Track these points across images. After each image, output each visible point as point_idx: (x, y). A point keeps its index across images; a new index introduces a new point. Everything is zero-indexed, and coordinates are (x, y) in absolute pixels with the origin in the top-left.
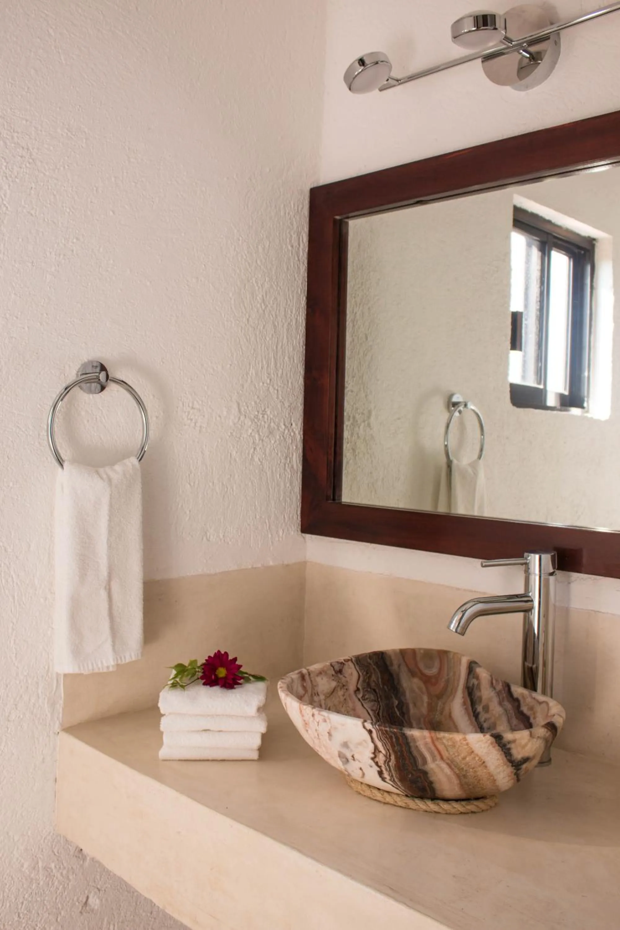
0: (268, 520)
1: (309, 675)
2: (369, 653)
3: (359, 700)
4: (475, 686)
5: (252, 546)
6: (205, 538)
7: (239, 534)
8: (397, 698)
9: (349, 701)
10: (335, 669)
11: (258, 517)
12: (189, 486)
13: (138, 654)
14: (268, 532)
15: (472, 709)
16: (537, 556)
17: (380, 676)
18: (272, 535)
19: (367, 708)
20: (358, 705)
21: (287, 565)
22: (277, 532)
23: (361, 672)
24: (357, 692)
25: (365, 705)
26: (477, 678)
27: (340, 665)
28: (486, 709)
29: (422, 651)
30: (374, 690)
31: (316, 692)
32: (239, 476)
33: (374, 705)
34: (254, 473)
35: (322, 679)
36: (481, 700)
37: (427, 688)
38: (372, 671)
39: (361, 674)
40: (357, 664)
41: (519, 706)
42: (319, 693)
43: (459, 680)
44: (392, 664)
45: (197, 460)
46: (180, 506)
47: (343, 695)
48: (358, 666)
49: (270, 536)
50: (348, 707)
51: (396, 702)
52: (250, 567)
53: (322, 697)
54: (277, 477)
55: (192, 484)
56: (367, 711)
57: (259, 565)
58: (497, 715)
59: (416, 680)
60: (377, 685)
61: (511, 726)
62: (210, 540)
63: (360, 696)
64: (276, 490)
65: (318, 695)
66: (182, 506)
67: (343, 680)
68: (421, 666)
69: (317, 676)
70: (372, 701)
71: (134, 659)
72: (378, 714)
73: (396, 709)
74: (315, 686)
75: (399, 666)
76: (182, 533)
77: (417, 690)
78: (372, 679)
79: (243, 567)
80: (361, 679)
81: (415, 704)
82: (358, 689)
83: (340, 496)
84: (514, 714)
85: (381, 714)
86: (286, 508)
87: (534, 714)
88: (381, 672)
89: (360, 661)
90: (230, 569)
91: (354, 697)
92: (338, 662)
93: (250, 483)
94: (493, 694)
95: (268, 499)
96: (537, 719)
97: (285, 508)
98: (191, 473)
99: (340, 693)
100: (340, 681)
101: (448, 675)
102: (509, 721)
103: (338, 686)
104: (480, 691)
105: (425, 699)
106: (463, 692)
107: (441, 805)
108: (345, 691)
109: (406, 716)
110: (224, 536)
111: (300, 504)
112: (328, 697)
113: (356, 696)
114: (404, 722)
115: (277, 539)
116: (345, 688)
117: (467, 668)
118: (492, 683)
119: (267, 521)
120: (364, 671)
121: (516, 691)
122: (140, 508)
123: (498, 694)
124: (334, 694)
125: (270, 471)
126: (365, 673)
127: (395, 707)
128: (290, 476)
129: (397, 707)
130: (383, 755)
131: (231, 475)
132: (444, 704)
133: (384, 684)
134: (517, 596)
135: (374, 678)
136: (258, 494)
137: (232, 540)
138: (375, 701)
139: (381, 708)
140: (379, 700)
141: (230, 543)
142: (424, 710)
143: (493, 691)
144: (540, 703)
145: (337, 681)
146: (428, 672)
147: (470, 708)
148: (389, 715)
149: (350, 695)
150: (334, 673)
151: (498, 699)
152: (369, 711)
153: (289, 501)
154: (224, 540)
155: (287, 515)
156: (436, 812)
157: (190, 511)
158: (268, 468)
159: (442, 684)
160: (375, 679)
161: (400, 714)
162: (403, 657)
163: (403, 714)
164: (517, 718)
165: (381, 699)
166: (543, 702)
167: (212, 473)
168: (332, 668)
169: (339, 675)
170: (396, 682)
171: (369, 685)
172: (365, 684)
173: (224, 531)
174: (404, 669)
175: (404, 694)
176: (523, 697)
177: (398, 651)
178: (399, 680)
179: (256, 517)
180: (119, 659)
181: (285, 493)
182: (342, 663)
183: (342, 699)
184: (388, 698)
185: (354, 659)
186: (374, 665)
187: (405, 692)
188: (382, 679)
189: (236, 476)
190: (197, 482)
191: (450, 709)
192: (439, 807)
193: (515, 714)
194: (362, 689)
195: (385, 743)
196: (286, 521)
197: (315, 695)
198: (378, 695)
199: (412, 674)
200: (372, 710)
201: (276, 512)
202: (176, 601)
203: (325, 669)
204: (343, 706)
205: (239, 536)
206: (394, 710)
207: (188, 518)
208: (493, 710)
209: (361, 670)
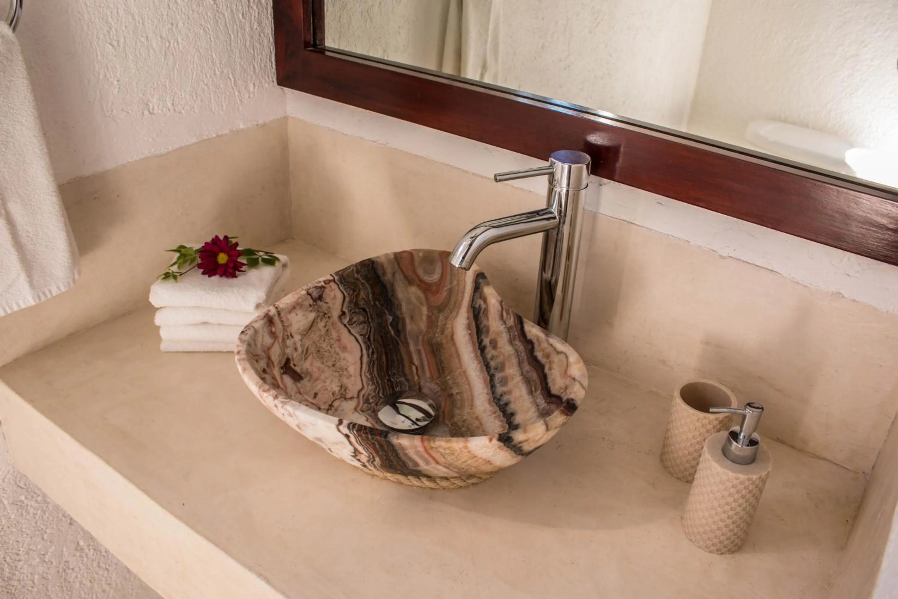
0: (233, 75)
1: (279, 314)
2: (356, 265)
3: (345, 326)
4: (483, 310)
5: (213, 110)
6: (146, 112)
7: (195, 98)
8: (391, 313)
9: (333, 330)
10: (314, 297)
11: (218, 73)
12: (110, 47)
13: (68, 283)
14: (234, 89)
15: (478, 338)
16: (566, 166)
17: (370, 291)
18: (239, 92)
19: (355, 334)
20: (344, 331)
21: (264, 125)
22: (246, 87)
23: (346, 292)
24: (342, 317)
25: (353, 331)
26: (485, 300)
27: (319, 290)
28: (494, 344)
29: (421, 254)
30: (364, 310)
31: (289, 334)
32: (184, 23)
33: (363, 329)
34: (206, 17)
35: (297, 315)
36: (488, 332)
37: (427, 298)
38: (361, 287)
39: (346, 294)
40: (342, 283)
41: (532, 350)
42: (293, 334)
43: (463, 293)
44: (384, 273)
45: (118, 9)
46: (101, 77)
47: (325, 327)
48: (343, 285)
49: (237, 93)
50: (332, 339)
51: (390, 319)
52: (214, 135)
53: (297, 338)
54: (239, 18)
55: (115, 43)
56: (355, 337)
57: (227, 131)
58: (506, 354)
59: (413, 289)
60: (367, 302)
61: (522, 372)
62: (155, 112)
63: (346, 321)
64: (240, 35)
65: (292, 337)
66: (105, 76)
67: (324, 307)
68: (420, 272)
69: (290, 312)
70: (361, 323)
71: (63, 289)
72: (369, 338)
73: (390, 328)
74: (288, 326)
75: (394, 274)
76: (112, 111)
77: (414, 300)
78: (360, 297)
79: (205, 137)
80: (347, 299)
81: (412, 318)
82: (343, 313)
83: (323, 39)
84: (525, 358)
85: (372, 339)
86: (256, 55)
87: (550, 363)
88: (372, 286)
89: (344, 279)
90: (188, 144)
91: (339, 324)
92: (316, 287)
93: (202, 31)
94: (502, 328)
95: (229, 48)
96: (553, 371)
97: (254, 56)
98: (110, 28)
99: (321, 325)
100: (320, 310)
101: (451, 283)
102: (520, 364)
103: (318, 317)
104: (488, 319)
105: (425, 310)
106: (468, 311)
107: (438, 482)
108: (327, 319)
109: (402, 335)
110: (173, 104)
111: (273, 49)
112: (305, 335)
113: (342, 322)
114: (400, 343)
115: (247, 96)
116: (326, 316)
117: (473, 283)
118: (502, 316)
119: (231, 76)
120: (351, 289)
121: (530, 332)
122: (30, 97)
123: (509, 329)
124: (312, 329)
125: (229, 10)
126: (351, 292)
127: (389, 324)
128: (257, 14)
129: (391, 324)
130: (365, 456)
131: (172, 24)
132: (446, 318)
133: (375, 299)
134: (538, 213)
135: (362, 294)
136: (214, 44)
137: (186, 107)
138: (365, 322)
139: (372, 330)
140: (370, 320)
141: (183, 111)
142: (423, 325)
143: (502, 325)
144: (559, 353)
145: (316, 311)
146: (427, 279)
147: (476, 337)
148: (382, 337)
149: (333, 324)
150: (311, 302)
151: (508, 336)
152: (358, 336)
153: (258, 46)
154: (175, 110)
155: (257, 65)
156: (431, 488)
157: (118, 81)
158: (224, 7)
159: (444, 294)
160: (364, 297)
161: (394, 333)
162: (399, 264)
163: (398, 332)
164: (529, 364)
165: (372, 319)
166: (562, 352)
167: (143, 24)
168: (309, 297)
169: (320, 303)
170: (390, 294)
171: (356, 304)
172: (352, 305)
173: (172, 98)
174: (399, 276)
175: (400, 306)
176: (538, 340)
177: (392, 256)
178: (393, 291)
179: (215, 74)
180: (41, 294)
181: (252, 37)
182: (322, 287)
183: (323, 331)
184: (380, 315)
185: (336, 278)
186: (363, 279)
187: (401, 305)
188: (373, 294)
189: (181, 24)
190: (122, 40)
191: (452, 329)
192: (436, 484)
193: (528, 358)
194: (348, 312)
195: (366, 448)
196: (257, 71)
197: (288, 338)
198: (369, 315)
199: (410, 282)
200: (361, 335)
201: (242, 62)
202: (118, 196)
203: (300, 300)
204: (324, 341)
205: (195, 102)
206: (388, 328)
207: (117, 90)
208: (501, 348)
209: (345, 289)
